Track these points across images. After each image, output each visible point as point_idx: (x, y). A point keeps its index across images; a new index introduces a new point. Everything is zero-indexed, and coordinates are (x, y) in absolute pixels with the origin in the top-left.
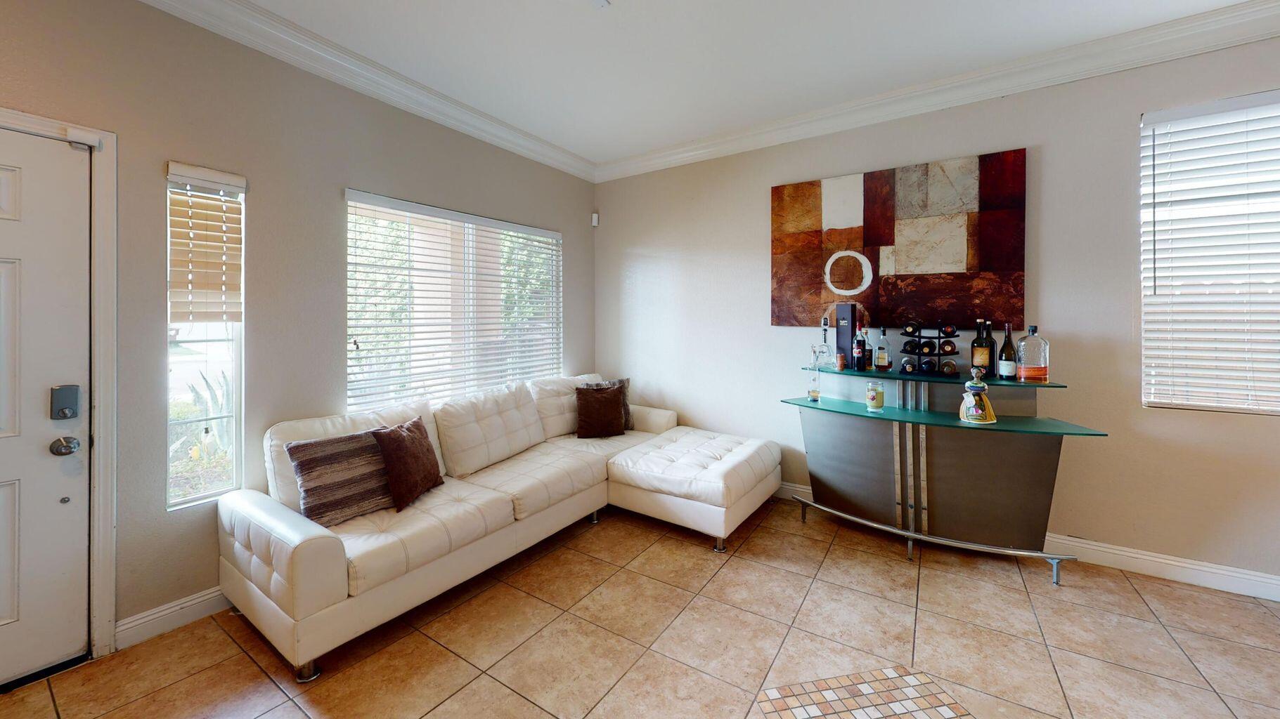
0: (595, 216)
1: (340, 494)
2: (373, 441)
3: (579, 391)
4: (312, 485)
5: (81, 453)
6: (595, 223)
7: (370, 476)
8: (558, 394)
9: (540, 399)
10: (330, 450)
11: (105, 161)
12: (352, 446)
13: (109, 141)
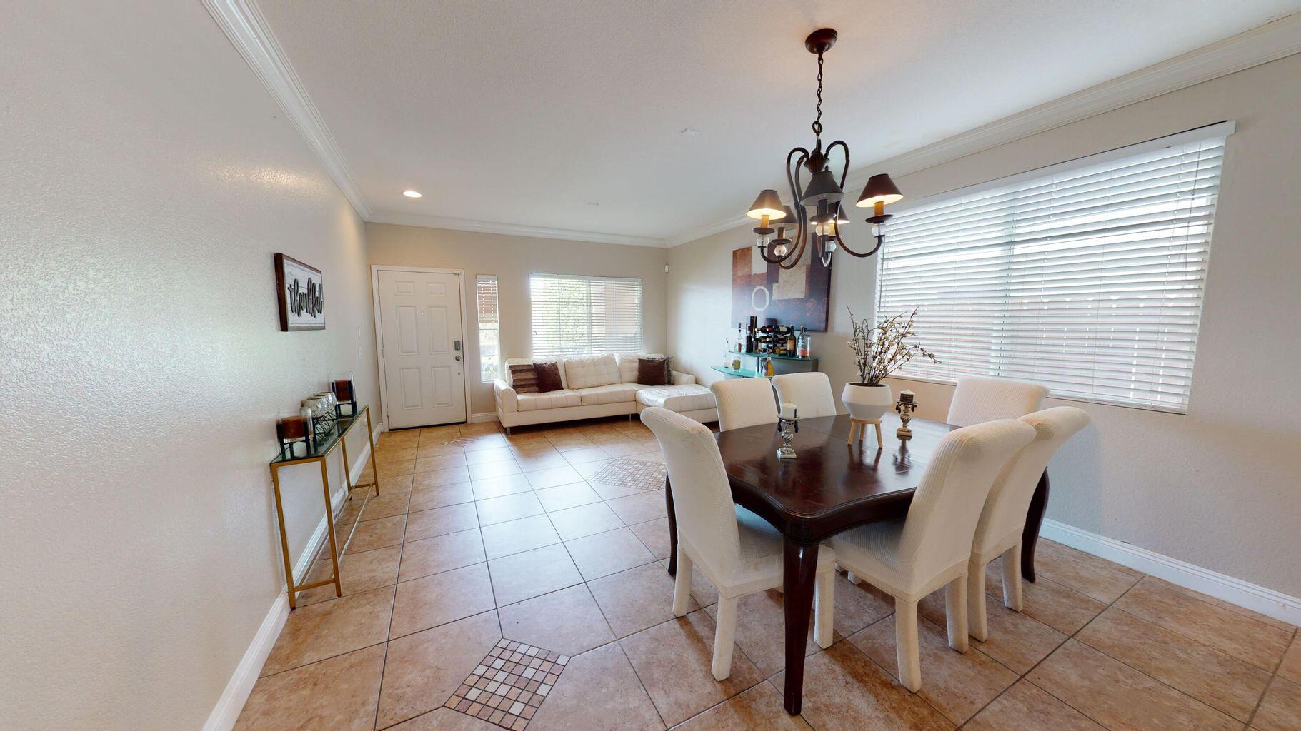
0: (667, 267)
1: (522, 383)
2: (534, 367)
3: (641, 361)
4: (515, 378)
5: (461, 360)
6: (667, 270)
7: (533, 379)
8: (632, 361)
9: (620, 363)
10: (521, 368)
11: (462, 278)
12: (528, 368)
13: (463, 274)
